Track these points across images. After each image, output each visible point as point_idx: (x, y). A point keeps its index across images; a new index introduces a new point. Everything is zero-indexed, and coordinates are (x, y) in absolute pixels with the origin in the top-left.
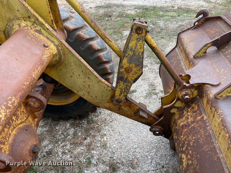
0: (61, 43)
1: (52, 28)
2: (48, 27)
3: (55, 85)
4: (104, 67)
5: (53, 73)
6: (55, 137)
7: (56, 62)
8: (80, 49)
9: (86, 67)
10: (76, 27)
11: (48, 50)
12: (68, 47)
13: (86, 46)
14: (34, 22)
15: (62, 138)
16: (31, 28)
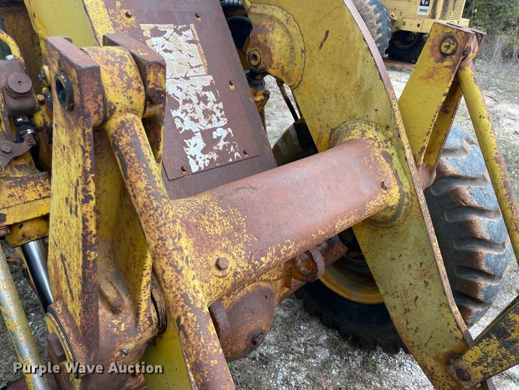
0: (414, 193)
1: (415, 160)
2: (408, 157)
3: (349, 252)
4: (474, 280)
5: (363, 233)
6: (288, 340)
7: (383, 218)
8: (442, 218)
9: (436, 261)
10: (461, 173)
11: (385, 194)
12: (422, 206)
13: (459, 218)
14: (390, 139)
15: (300, 353)
16: (379, 144)
